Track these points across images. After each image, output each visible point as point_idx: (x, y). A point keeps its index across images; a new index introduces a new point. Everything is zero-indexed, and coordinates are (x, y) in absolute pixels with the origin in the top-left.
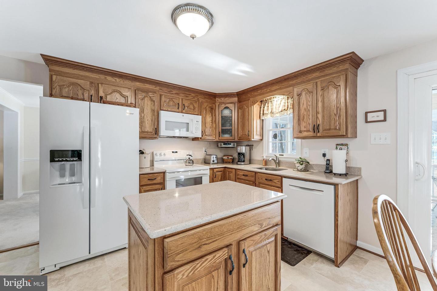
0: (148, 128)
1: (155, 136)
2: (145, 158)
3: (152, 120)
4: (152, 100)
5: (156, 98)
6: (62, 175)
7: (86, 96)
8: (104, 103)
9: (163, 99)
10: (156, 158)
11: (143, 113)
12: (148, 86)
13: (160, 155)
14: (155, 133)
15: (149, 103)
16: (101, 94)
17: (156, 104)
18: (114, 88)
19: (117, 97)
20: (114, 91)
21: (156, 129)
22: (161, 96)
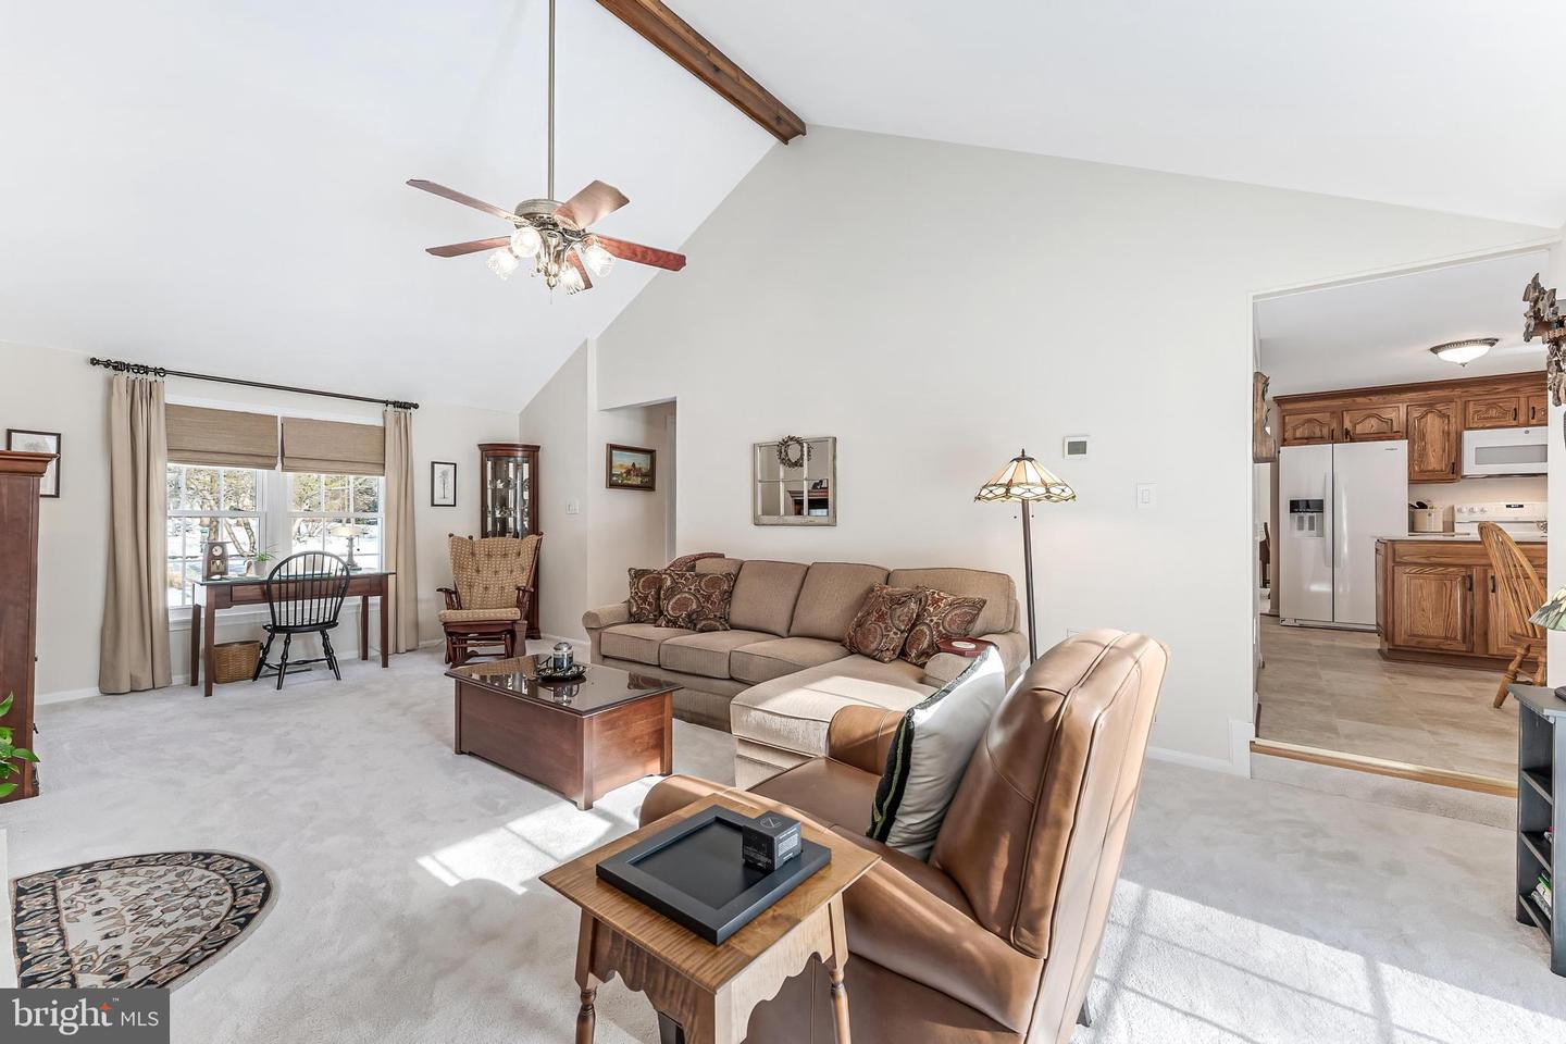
0: (1434, 461)
1: (1451, 476)
2: (1430, 515)
3: (1444, 451)
4: (1443, 416)
5: (1453, 410)
6: (1301, 528)
7: (1325, 431)
8: (1352, 440)
9: (1471, 408)
10: (1458, 517)
11: (1424, 439)
12: (1432, 393)
13: (1471, 511)
14: (1453, 472)
15: (1438, 421)
16: (1347, 425)
17: (1453, 420)
18: (1368, 412)
19: (1371, 425)
20: (1369, 416)
21: (1453, 464)
22: (1466, 403)
